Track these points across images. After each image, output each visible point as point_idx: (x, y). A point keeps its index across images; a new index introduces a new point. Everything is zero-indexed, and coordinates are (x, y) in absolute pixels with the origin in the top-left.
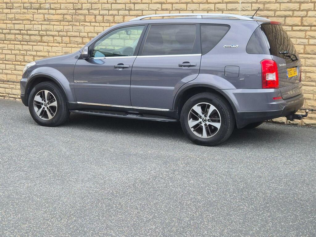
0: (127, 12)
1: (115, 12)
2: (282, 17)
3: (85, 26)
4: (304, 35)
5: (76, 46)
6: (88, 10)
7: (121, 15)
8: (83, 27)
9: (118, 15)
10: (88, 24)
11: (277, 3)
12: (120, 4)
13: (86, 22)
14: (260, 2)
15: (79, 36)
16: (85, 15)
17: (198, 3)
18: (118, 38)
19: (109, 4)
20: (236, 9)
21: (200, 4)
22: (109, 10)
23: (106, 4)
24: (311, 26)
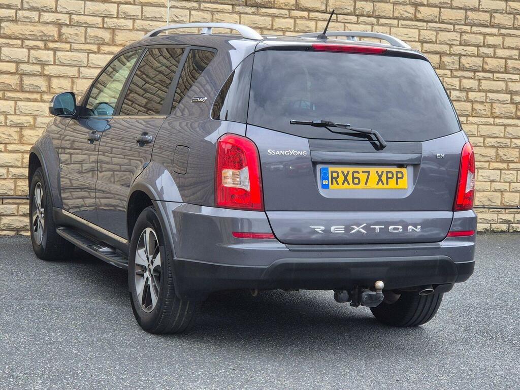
14: (205, 9)
20: (161, 17)
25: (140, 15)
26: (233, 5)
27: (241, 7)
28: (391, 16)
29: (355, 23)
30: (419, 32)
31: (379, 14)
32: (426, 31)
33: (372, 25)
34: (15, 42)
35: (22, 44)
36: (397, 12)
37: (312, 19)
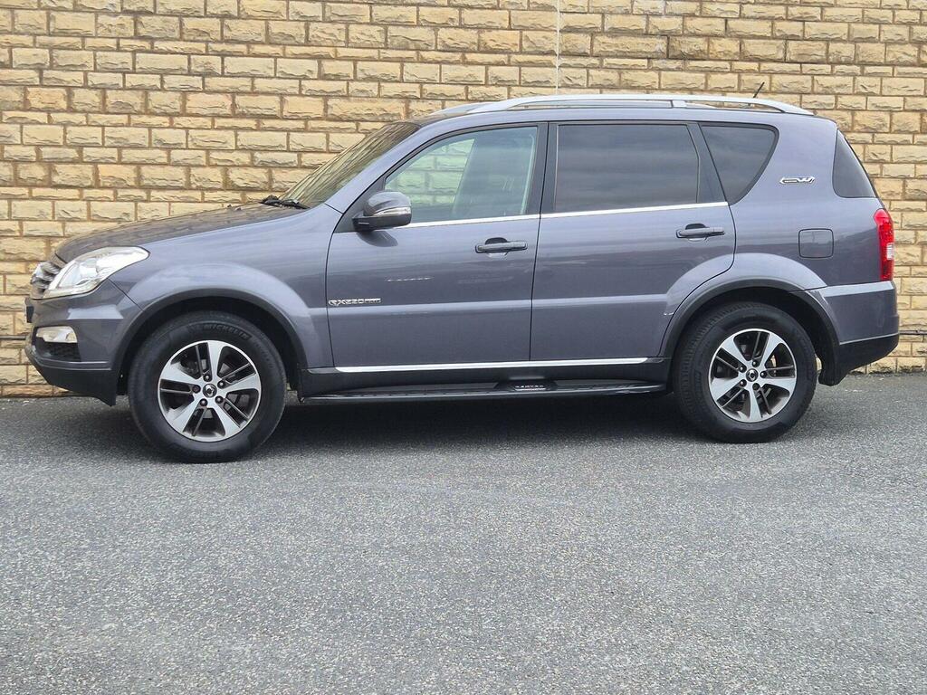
0: (196, 82)
1: (154, 80)
3: (26, 123)
6: (40, 69)
7: (174, 90)
8: (18, 126)
9: (162, 89)
10: (42, 117)
11: (653, 69)
12: (169, 56)
13: (30, 110)
14: (609, 66)
16: (24, 87)
17: (438, 62)
18: (165, 160)
19: (126, 51)
20: (548, 81)
21: (443, 66)
22: (124, 72)
23: (113, 50)
25: (518, 79)
26: (649, 59)
27: (660, 61)
28: (882, 61)
29: (829, 75)
31: (864, 59)
33: (854, 75)
34: (347, 125)
35: (357, 127)
36: (891, 55)
37: (764, 73)
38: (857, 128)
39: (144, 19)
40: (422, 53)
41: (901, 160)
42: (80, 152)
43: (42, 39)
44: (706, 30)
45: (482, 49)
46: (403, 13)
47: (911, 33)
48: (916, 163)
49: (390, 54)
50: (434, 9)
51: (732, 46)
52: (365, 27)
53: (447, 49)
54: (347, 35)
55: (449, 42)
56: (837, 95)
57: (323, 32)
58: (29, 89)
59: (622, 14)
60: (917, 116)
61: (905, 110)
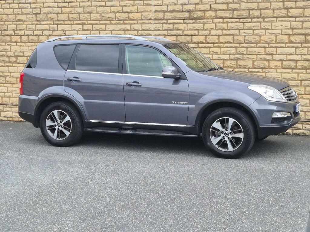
0: (51, 33)
1: (40, 33)
2: (189, 36)
3: (11, 46)
4: (209, 51)
5: (3, 64)
6: (14, 31)
7: (46, 35)
8: (10, 47)
9: (43, 35)
10: (15, 44)
11: (185, 23)
12: (44, 26)
13: (12, 42)
14: (170, 23)
15: (5, 55)
16: (11, 36)
19: (34, 25)
20: (149, 29)
21: (118, 25)
22: (34, 31)
23: (31, 25)
24: (214, 43)
25: (140, 28)
26: (183, 20)
27: (187, 20)
28: (272, 16)
29: (250, 22)
30: (290, 23)
31: (264, 16)
32: (295, 23)
33: (261, 22)
36: (276, 13)
37: (225, 23)
38: (262, 42)
39: (38, 15)
40: (111, 21)
41: (280, 54)
42: (24, 54)
43: (15, 23)
44: (203, 9)
45: (129, 19)
46: (105, 9)
47: (284, 5)
48: (287, 55)
49: (102, 22)
50: (115, 7)
51: (213, 14)
52: (95, 14)
53: (119, 20)
54: (90, 17)
55: (119, 17)
56: (253, 30)
57: (83, 16)
58: (12, 36)
59: (174, 5)
60: (287, 37)
61: (282, 35)
